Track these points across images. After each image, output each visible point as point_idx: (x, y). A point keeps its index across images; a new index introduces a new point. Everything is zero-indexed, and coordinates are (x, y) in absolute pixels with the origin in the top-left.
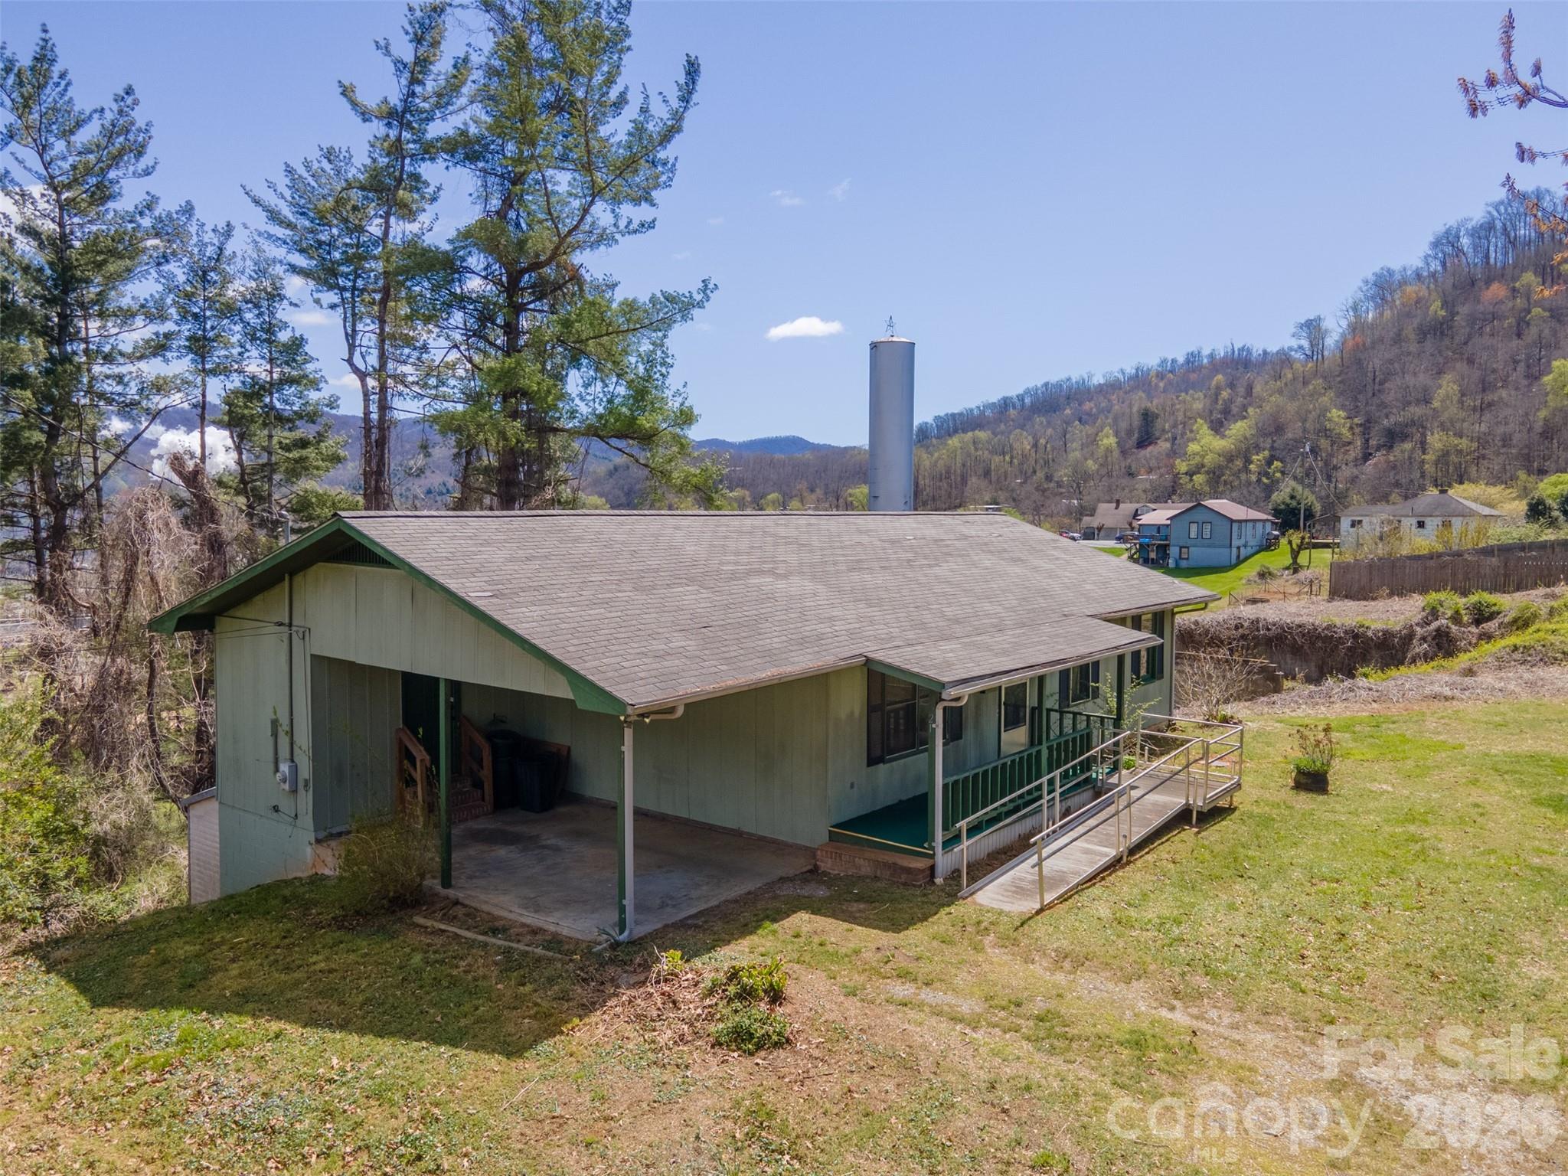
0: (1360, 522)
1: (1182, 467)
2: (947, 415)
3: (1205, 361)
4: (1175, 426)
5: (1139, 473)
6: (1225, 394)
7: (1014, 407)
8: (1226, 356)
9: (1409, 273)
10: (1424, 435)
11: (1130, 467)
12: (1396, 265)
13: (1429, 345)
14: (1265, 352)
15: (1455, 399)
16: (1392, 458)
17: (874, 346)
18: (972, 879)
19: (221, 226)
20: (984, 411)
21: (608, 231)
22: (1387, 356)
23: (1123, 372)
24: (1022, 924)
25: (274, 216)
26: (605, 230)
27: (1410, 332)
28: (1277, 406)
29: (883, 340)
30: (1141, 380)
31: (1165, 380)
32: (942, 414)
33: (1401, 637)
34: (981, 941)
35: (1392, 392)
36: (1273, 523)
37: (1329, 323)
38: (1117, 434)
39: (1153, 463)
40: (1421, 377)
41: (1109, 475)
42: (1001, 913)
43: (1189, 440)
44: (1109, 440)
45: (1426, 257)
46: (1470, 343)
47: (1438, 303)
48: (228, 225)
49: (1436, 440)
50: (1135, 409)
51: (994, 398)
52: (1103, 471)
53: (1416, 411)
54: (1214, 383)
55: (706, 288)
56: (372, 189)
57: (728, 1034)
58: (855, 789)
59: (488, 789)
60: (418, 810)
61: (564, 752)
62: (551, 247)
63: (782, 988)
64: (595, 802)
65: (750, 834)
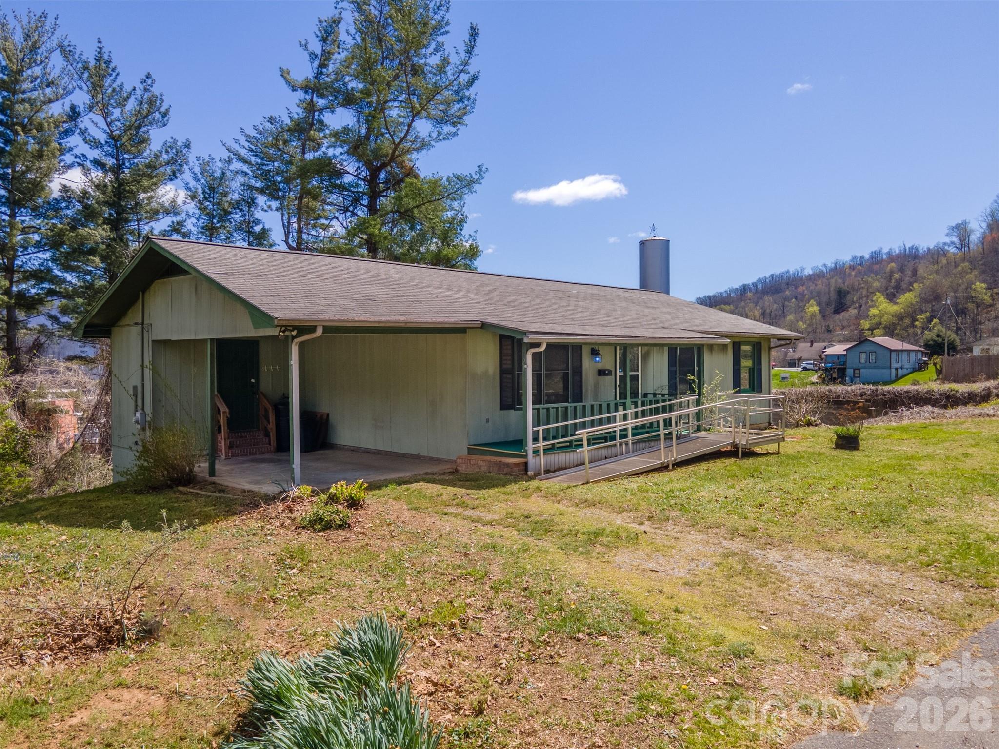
1: (866, 324)
2: (705, 297)
3: (885, 257)
4: (861, 298)
5: (835, 331)
6: (897, 276)
7: (750, 290)
8: (899, 254)
11: (828, 326)
14: (929, 249)
17: (643, 243)
20: (730, 294)
21: (426, 140)
23: (825, 265)
26: (424, 139)
28: (936, 282)
29: (648, 239)
30: (838, 270)
31: (856, 270)
32: (702, 296)
36: (923, 352)
37: (973, 226)
38: (819, 304)
39: (845, 323)
41: (814, 331)
43: (870, 307)
44: (813, 308)
50: (832, 289)
51: (737, 285)
52: (810, 329)
54: (889, 268)
55: (480, 171)
56: (295, 130)
57: (310, 521)
58: (490, 423)
59: (273, 436)
60: (222, 445)
61: (325, 417)
62: (391, 151)
63: (359, 499)
64: (342, 448)
65: (425, 457)
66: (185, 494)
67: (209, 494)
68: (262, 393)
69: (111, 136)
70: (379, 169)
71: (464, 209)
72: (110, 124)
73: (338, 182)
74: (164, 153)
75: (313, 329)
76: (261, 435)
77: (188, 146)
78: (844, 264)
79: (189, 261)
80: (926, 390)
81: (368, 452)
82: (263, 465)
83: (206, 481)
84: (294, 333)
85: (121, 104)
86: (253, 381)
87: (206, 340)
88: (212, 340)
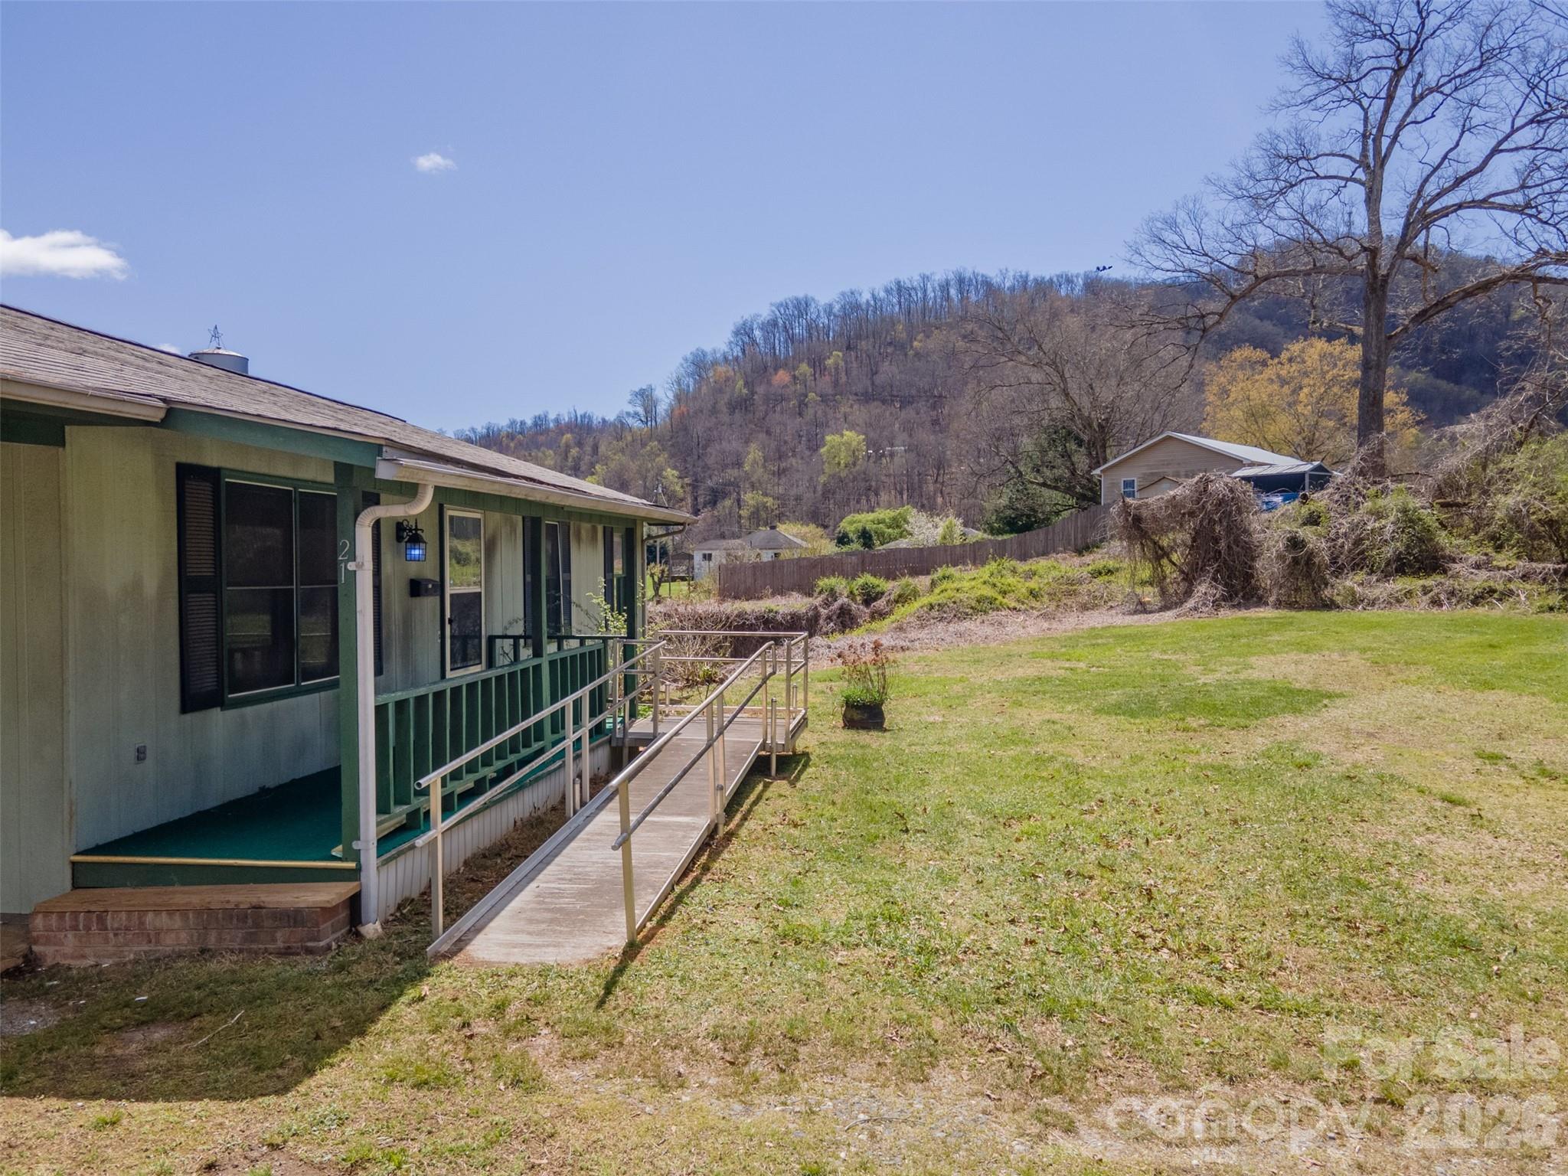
0: (710, 555)
3: (552, 425)
6: (574, 452)
8: (570, 422)
9: (718, 355)
10: (738, 494)
12: (708, 348)
13: (738, 416)
14: (604, 420)
15: (760, 463)
16: (716, 513)
18: (453, 912)
22: (708, 424)
23: (473, 430)
24: (609, 989)
27: (722, 405)
28: (621, 464)
29: (205, 351)
31: (515, 441)
33: (807, 620)
34: (524, 1054)
35: (712, 458)
37: (659, 393)
40: (734, 444)
42: (544, 972)
45: (731, 343)
46: (767, 419)
47: (741, 383)
49: (750, 498)
53: (732, 473)
54: (564, 441)
58: (149, 761)
78: (499, 431)
80: (736, 612)
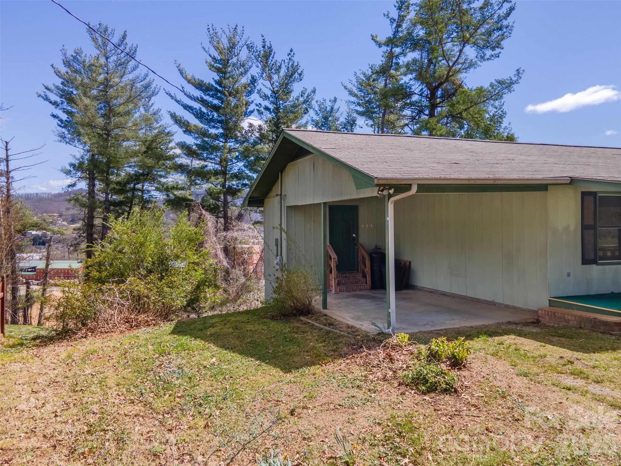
19: (333, 98)
21: (473, 61)
25: (351, 93)
26: (472, 60)
48: (335, 98)
55: (519, 73)
56: (381, 72)
57: (413, 379)
58: (571, 278)
59: (369, 278)
60: (333, 283)
61: (408, 264)
62: (446, 73)
63: (462, 358)
64: (422, 289)
65: (500, 304)
66: (305, 324)
67: (322, 326)
68: (361, 245)
69: (273, 92)
70: (436, 88)
71: (503, 107)
72: (273, 84)
73: (408, 101)
74: (300, 97)
75: (408, 187)
76: (360, 276)
77: (314, 91)
79: (308, 142)
81: (445, 294)
82: (362, 301)
83: (320, 312)
84: (392, 191)
85: (278, 70)
86: (354, 235)
87: (320, 203)
88: (325, 203)
